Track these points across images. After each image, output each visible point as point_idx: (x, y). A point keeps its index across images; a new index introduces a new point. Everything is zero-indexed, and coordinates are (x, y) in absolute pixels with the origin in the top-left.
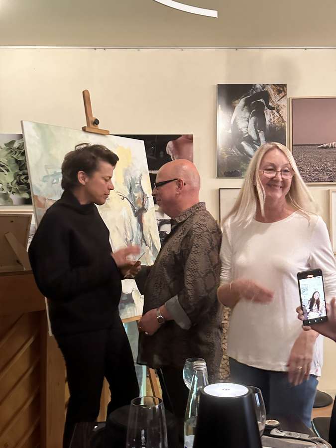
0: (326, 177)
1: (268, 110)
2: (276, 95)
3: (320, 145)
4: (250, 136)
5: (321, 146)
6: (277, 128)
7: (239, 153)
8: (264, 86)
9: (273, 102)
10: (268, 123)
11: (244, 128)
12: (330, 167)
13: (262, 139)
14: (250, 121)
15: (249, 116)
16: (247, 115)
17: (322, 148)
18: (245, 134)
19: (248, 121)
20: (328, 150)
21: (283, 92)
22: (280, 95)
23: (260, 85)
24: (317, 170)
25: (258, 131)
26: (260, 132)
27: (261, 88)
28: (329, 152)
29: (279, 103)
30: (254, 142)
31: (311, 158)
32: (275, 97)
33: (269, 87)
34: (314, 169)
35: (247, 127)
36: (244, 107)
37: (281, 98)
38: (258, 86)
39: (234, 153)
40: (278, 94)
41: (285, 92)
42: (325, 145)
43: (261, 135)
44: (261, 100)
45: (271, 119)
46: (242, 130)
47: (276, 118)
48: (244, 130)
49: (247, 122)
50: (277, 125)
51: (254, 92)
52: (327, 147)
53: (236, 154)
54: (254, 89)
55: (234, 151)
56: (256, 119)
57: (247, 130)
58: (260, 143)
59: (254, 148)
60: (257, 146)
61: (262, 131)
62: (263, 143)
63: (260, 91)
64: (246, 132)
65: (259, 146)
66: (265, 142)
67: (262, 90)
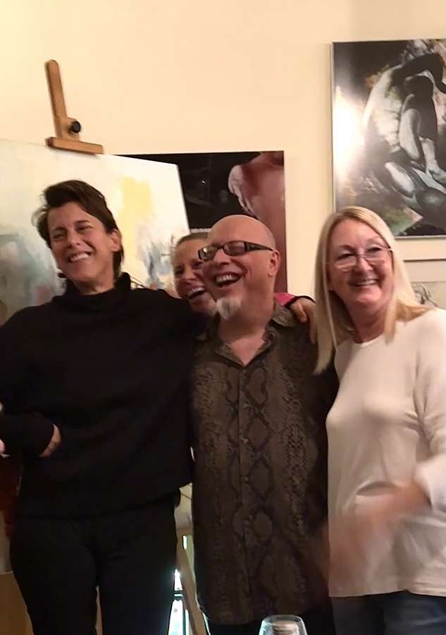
1: (440, 94)
4: (403, 151)
7: (382, 187)
8: (430, 44)
10: (441, 122)
11: (392, 132)
13: (430, 156)
14: (402, 118)
15: (401, 108)
16: (397, 105)
18: (394, 146)
19: (399, 119)
23: (423, 41)
25: (421, 139)
26: (424, 141)
27: (425, 47)
30: (413, 162)
33: (442, 45)
35: (398, 132)
36: (389, 89)
38: (418, 44)
39: (370, 187)
43: (427, 147)
44: (426, 74)
46: (387, 139)
48: (391, 138)
49: (396, 121)
51: (411, 57)
53: (374, 189)
54: (410, 52)
55: (371, 184)
56: (416, 113)
57: (398, 137)
58: (425, 165)
59: (411, 174)
60: (419, 172)
61: (428, 140)
62: (432, 164)
63: (422, 54)
64: (395, 143)
65: (424, 171)
66: (435, 161)
67: (428, 52)
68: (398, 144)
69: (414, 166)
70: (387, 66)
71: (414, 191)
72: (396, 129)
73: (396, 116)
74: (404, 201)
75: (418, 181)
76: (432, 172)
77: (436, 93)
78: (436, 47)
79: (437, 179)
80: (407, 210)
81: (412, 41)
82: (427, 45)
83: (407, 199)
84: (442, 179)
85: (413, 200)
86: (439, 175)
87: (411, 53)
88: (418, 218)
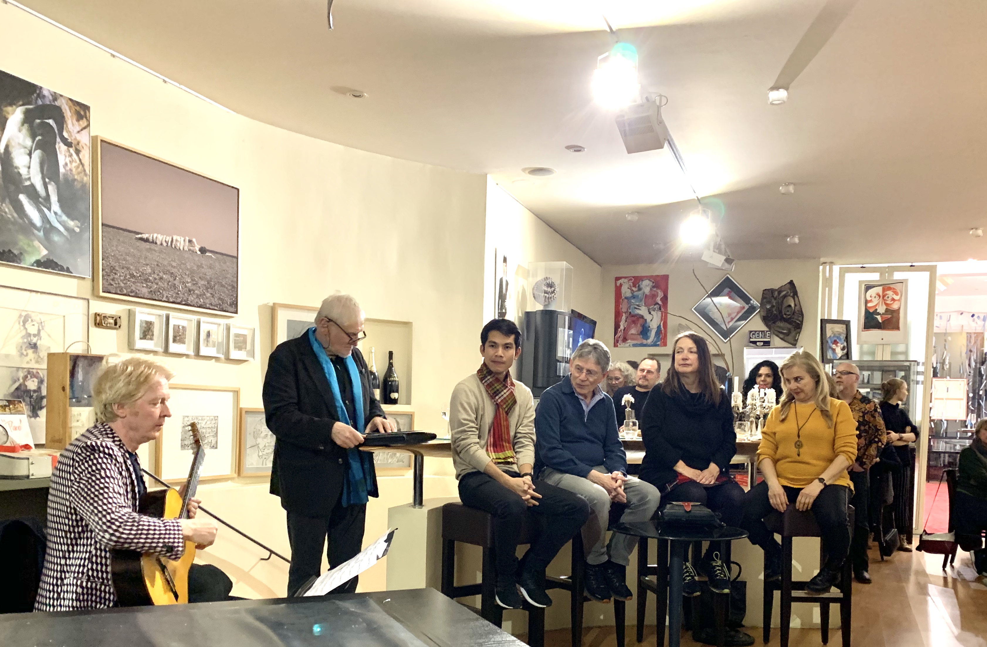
0: (145, 291)
1: (62, 145)
2: (75, 121)
3: (138, 233)
4: (32, 186)
5: (140, 236)
6: (76, 183)
7: (15, 215)
8: (55, 97)
9: (69, 132)
10: (62, 170)
11: (25, 166)
12: (150, 274)
13: (54, 198)
14: (33, 156)
15: (32, 148)
16: (29, 142)
17: (141, 239)
18: (26, 180)
19: (30, 154)
20: (147, 245)
21: (85, 119)
22: (81, 122)
23: (49, 90)
24: (134, 276)
25: (47, 180)
26: (49, 183)
27: (51, 98)
28: (150, 249)
29: (78, 137)
30: (40, 199)
31: (127, 254)
32: (73, 125)
33: (64, 101)
34: (130, 274)
36: (23, 125)
37: (82, 130)
38: (45, 93)
39: (6, 213)
40: (78, 120)
41: (88, 121)
42: (145, 236)
43: (52, 188)
44: (51, 122)
45: (66, 164)
46: (20, 171)
47: (74, 164)
48: (23, 171)
49: (28, 157)
50: (76, 177)
51: (40, 102)
52: (146, 240)
53: (9, 216)
54: (39, 96)
55: (7, 210)
56: (43, 156)
57: (29, 172)
58: (50, 206)
59: (40, 211)
60: (45, 210)
61: (53, 183)
62: (55, 206)
63: (48, 103)
64: (27, 177)
65: (49, 209)
66: (58, 204)
67: (53, 103)
68: (29, 179)
69: (41, 203)
70: (21, 103)
71: (41, 227)
72: (28, 165)
73: (28, 152)
74: (33, 233)
75: (45, 218)
76: (56, 213)
77: (59, 143)
78: (59, 101)
79: (59, 220)
80: (36, 243)
81: (41, 88)
82: (52, 95)
83: (36, 232)
84: (64, 221)
85: (41, 234)
86: (60, 216)
87: (40, 98)
88: (44, 252)
